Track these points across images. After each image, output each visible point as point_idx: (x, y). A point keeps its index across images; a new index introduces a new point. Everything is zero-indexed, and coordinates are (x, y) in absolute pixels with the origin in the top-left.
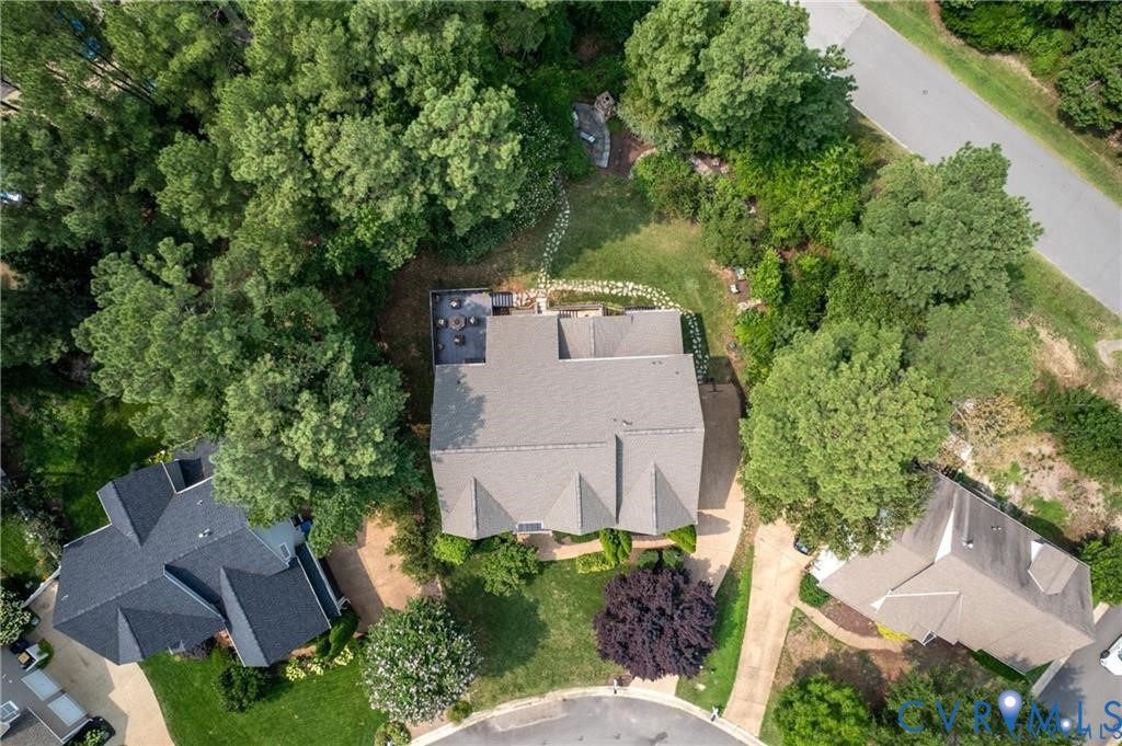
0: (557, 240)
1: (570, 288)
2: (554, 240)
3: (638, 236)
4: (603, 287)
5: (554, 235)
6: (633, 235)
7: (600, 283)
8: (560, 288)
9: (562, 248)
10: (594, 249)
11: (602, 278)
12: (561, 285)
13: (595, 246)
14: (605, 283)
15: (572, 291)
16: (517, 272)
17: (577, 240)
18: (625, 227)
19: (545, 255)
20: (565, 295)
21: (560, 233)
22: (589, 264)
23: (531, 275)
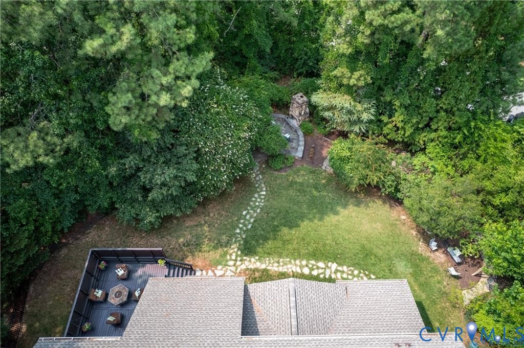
0: (251, 217)
1: (263, 266)
2: (248, 217)
3: (336, 218)
4: (301, 267)
5: (248, 213)
6: (332, 216)
7: (298, 262)
8: (251, 266)
9: (256, 225)
10: (291, 228)
11: (300, 257)
12: (252, 263)
13: (292, 225)
14: (304, 263)
15: (265, 270)
16: (205, 248)
17: (273, 218)
18: (322, 209)
19: (238, 231)
20: (257, 274)
21: (255, 211)
22: (285, 242)
23: (220, 251)
